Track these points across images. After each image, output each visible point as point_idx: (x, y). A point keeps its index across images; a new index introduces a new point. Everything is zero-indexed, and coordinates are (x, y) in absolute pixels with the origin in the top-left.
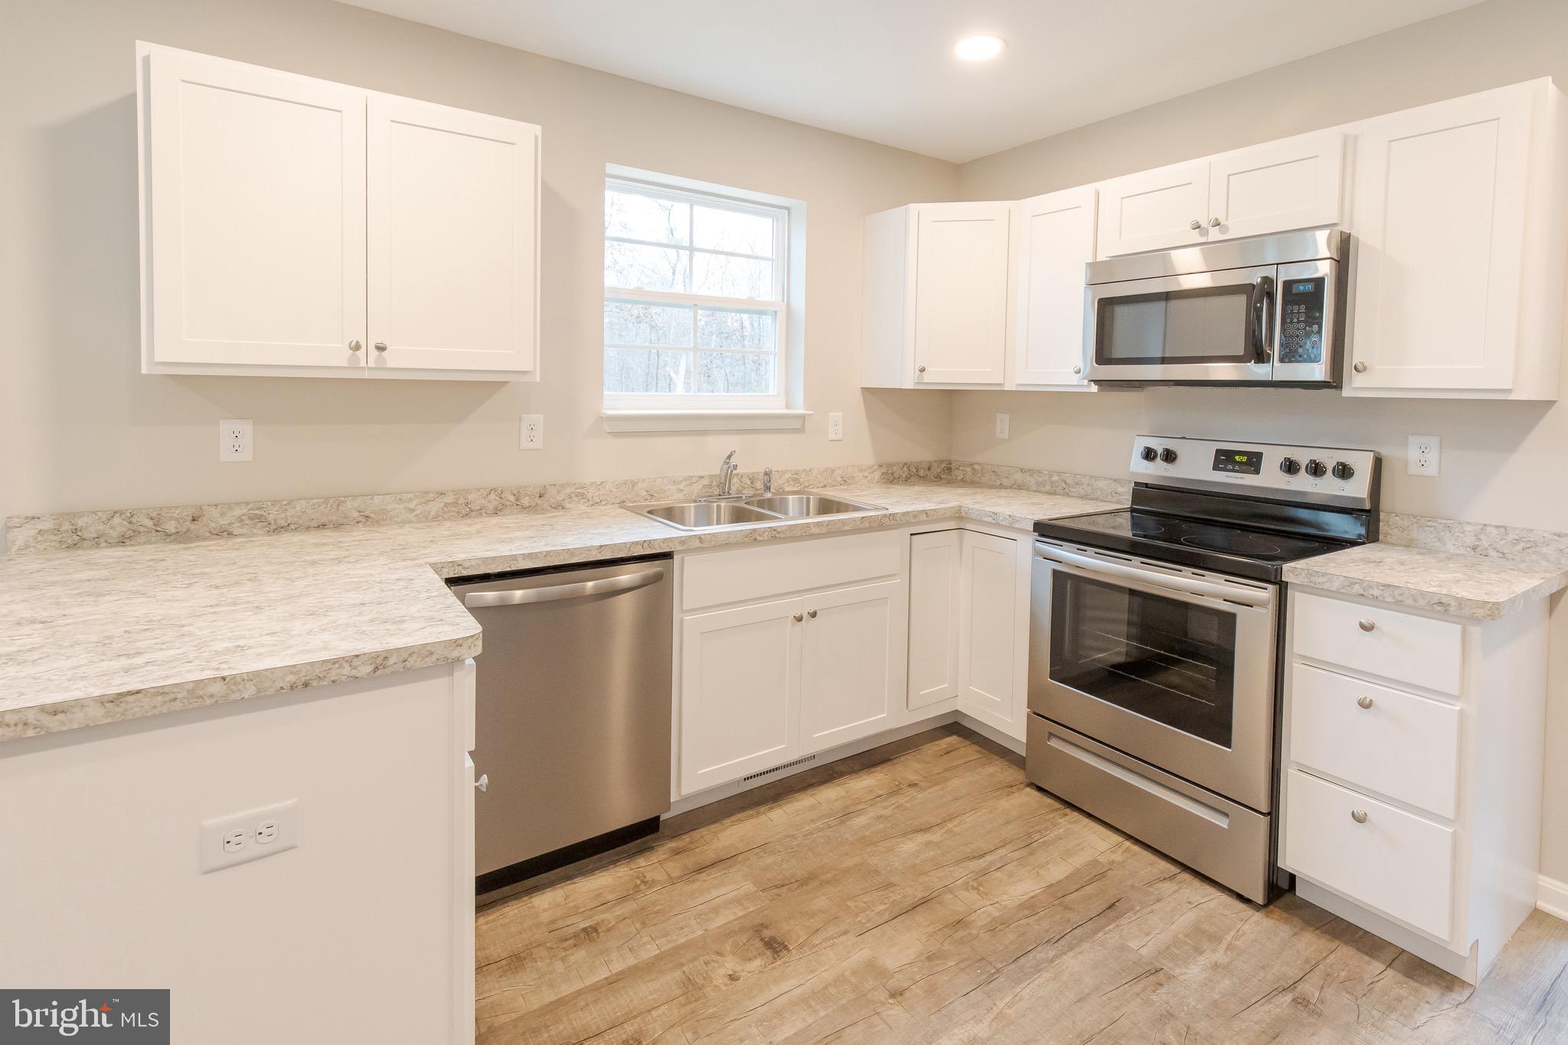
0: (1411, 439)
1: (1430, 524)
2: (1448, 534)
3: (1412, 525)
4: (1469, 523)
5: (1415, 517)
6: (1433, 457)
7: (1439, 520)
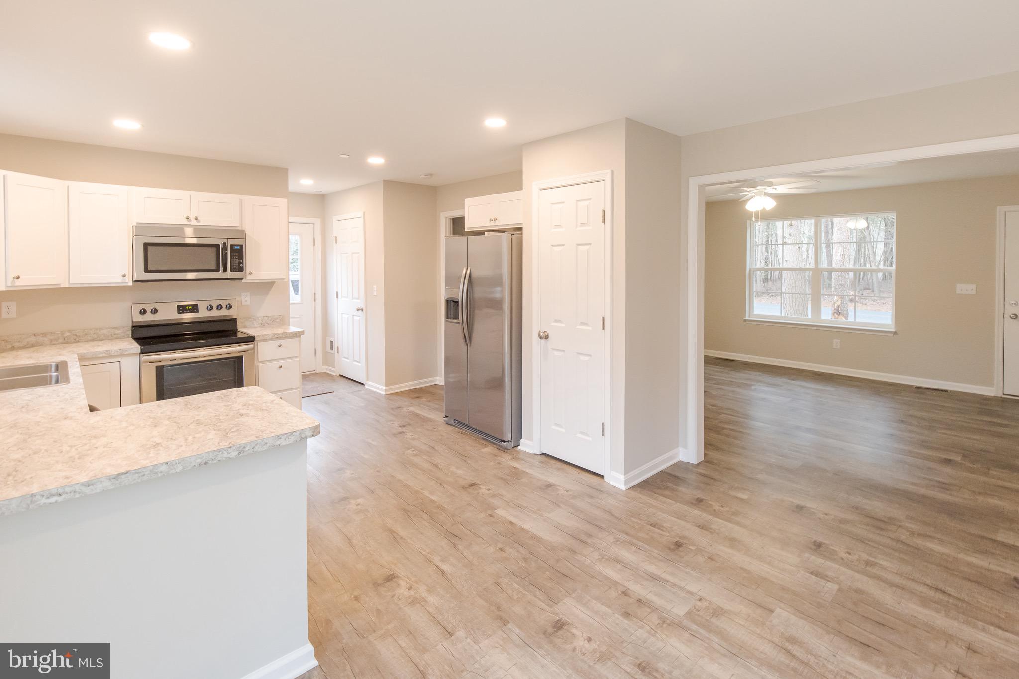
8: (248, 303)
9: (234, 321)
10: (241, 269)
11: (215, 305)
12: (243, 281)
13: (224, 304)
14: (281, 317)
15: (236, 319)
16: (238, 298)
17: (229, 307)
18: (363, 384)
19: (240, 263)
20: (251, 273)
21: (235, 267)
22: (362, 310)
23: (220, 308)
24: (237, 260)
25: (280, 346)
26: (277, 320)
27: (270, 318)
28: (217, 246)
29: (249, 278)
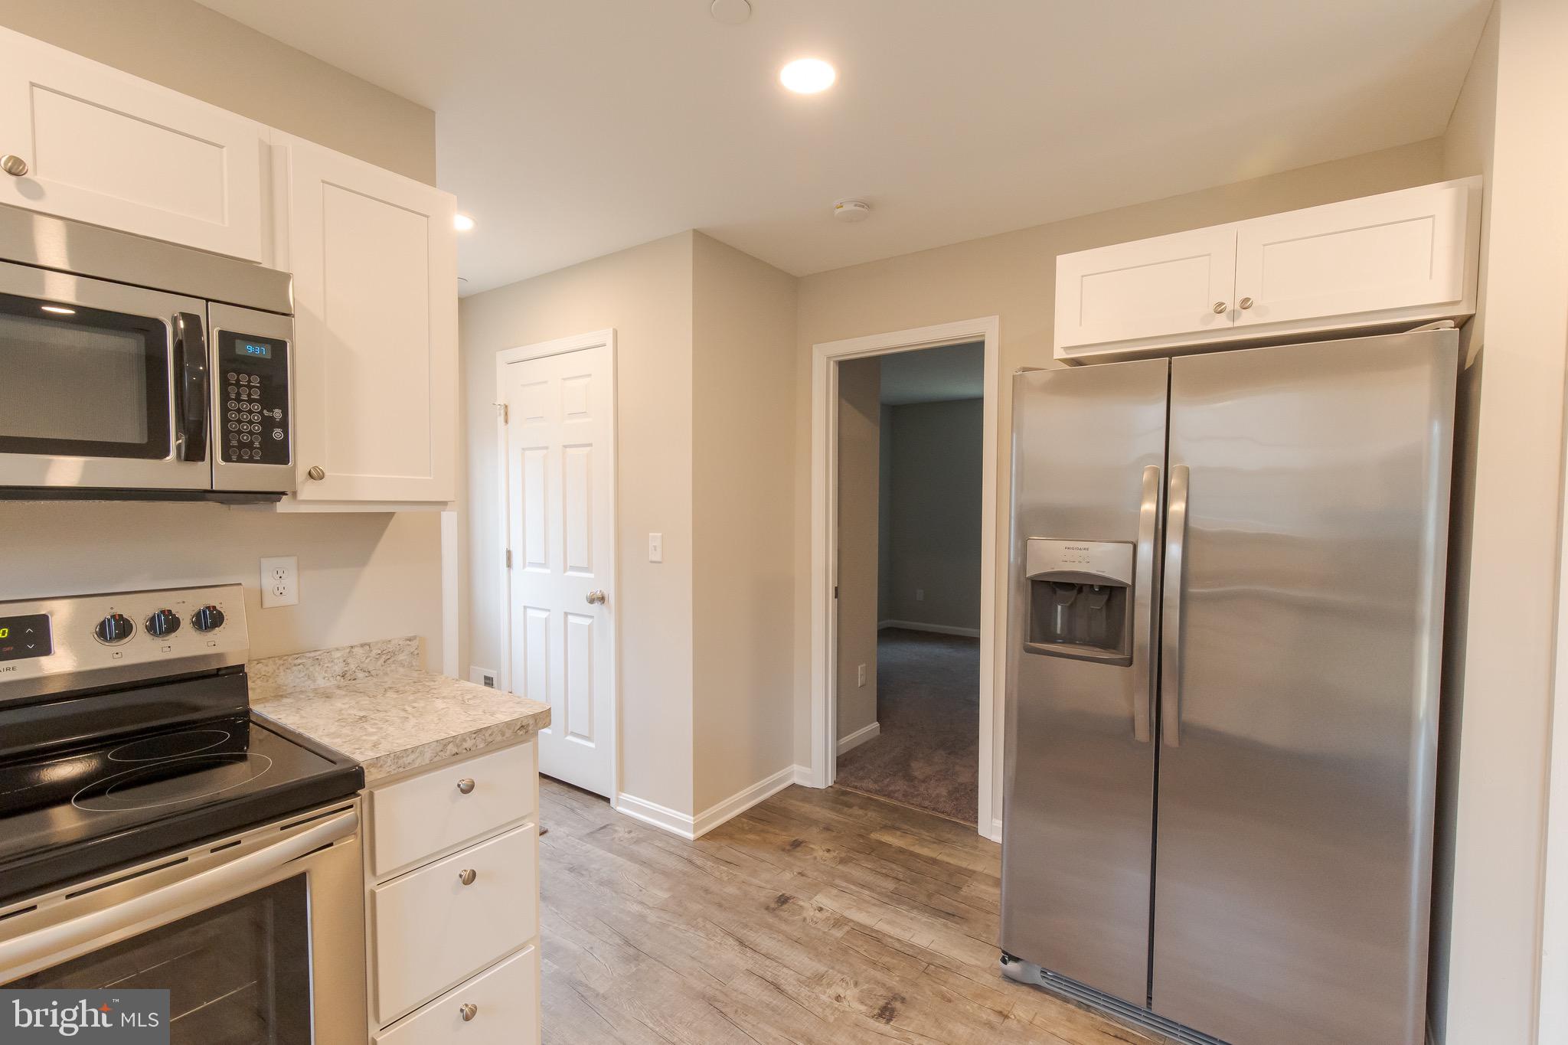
0: (266, 563)
1: (299, 661)
2: (318, 668)
3: (278, 669)
4: (337, 649)
5: (280, 657)
6: (291, 582)
7: (308, 655)
8: (291, 598)
9: (234, 678)
10: (278, 453)
11: (138, 611)
12: (283, 506)
13: (185, 608)
14: (414, 643)
15: (240, 668)
16: (248, 582)
17: (209, 620)
18: (607, 800)
19: (268, 424)
20: (315, 475)
21: (245, 438)
22: (602, 599)
23: (164, 624)
24: (257, 407)
25: (468, 789)
26: (401, 657)
27: (375, 651)
28: (148, 329)
29: (310, 497)
